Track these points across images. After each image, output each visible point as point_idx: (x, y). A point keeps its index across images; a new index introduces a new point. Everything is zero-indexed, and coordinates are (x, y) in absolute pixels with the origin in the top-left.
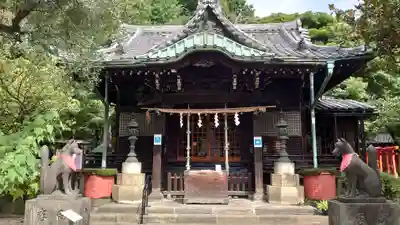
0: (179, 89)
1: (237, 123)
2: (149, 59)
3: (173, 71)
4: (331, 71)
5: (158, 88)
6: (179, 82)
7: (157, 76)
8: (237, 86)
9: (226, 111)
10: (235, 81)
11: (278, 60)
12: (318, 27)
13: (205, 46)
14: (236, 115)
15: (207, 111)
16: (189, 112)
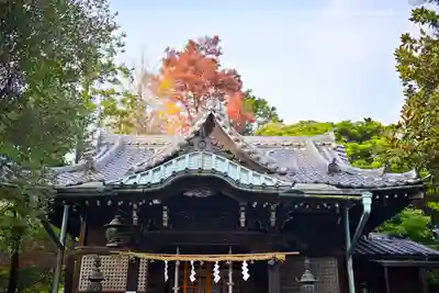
0: (165, 224)
1: (246, 276)
2: (123, 186)
3: (156, 202)
4: (367, 208)
5: (135, 223)
6: (165, 215)
7: (135, 206)
8: (246, 223)
9: (230, 258)
10: (243, 215)
11: (296, 191)
12: (360, 141)
13: (201, 170)
14: (245, 265)
15: (203, 258)
16: (178, 258)
